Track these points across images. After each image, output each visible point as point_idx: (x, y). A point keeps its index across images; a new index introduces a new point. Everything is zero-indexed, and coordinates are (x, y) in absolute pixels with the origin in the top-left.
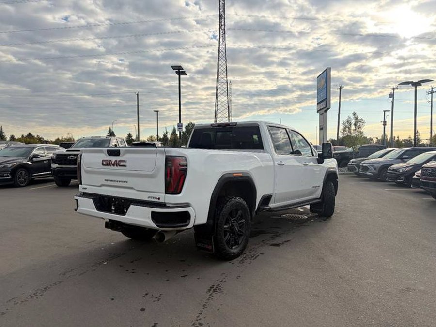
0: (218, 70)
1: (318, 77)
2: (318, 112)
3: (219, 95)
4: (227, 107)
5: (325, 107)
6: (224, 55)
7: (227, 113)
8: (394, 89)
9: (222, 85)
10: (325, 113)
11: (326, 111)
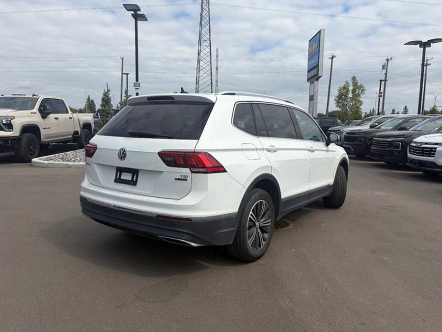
0: (200, 32)
1: (309, 41)
2: (308, 80)
3: (202, 59)
4: (209, 73)
5: (316, 76)
6: (208, 14)
7: (210, 80)
8: (388, 60)
9: (204, 48)
10: (316, 83)
11: (317, 80)
